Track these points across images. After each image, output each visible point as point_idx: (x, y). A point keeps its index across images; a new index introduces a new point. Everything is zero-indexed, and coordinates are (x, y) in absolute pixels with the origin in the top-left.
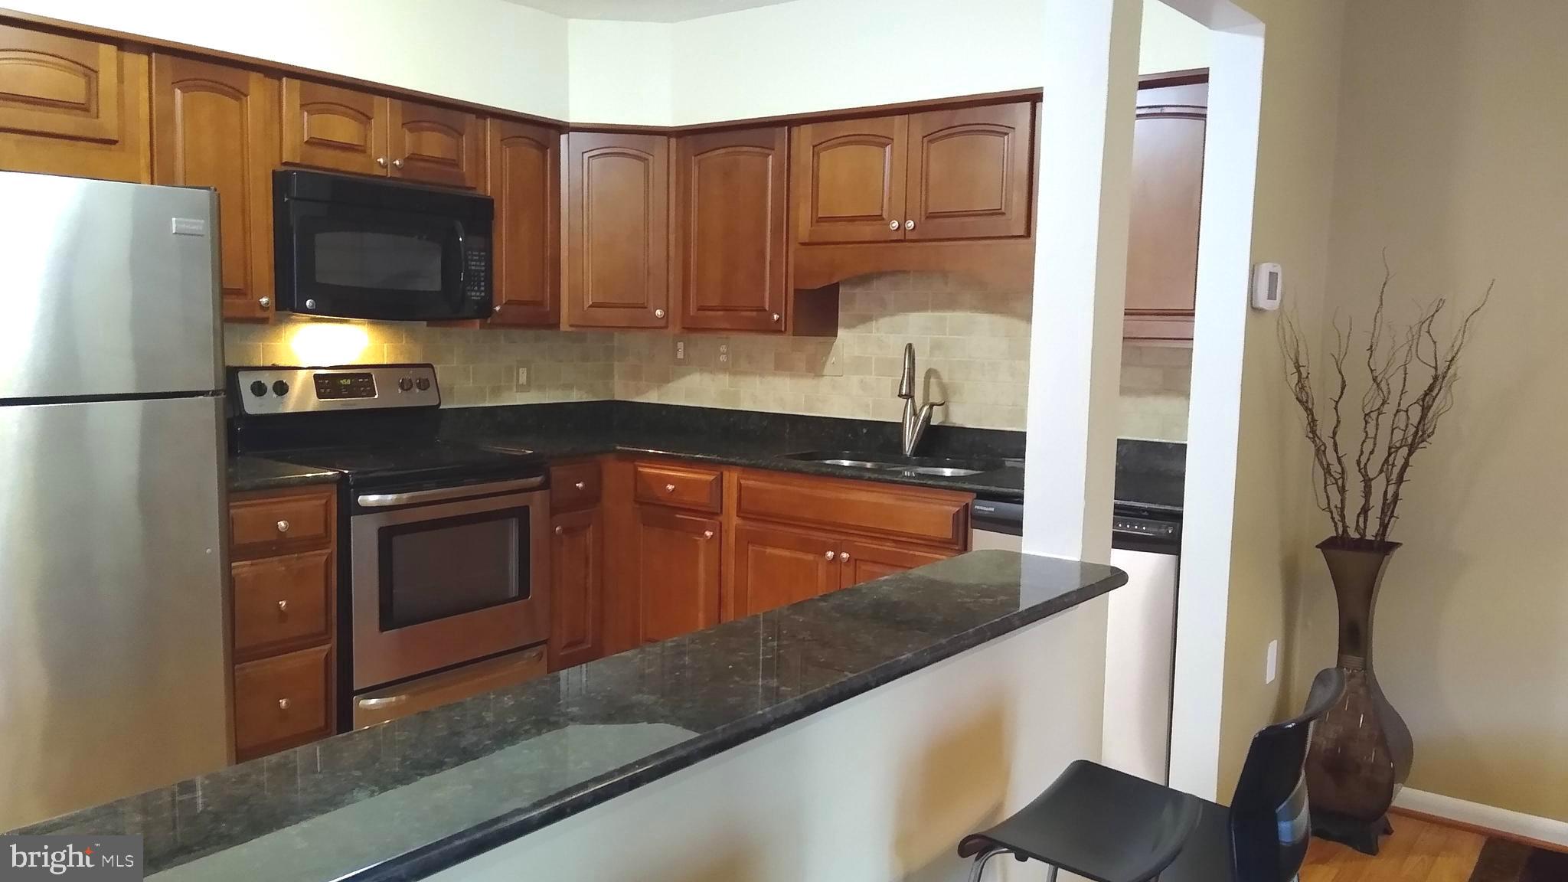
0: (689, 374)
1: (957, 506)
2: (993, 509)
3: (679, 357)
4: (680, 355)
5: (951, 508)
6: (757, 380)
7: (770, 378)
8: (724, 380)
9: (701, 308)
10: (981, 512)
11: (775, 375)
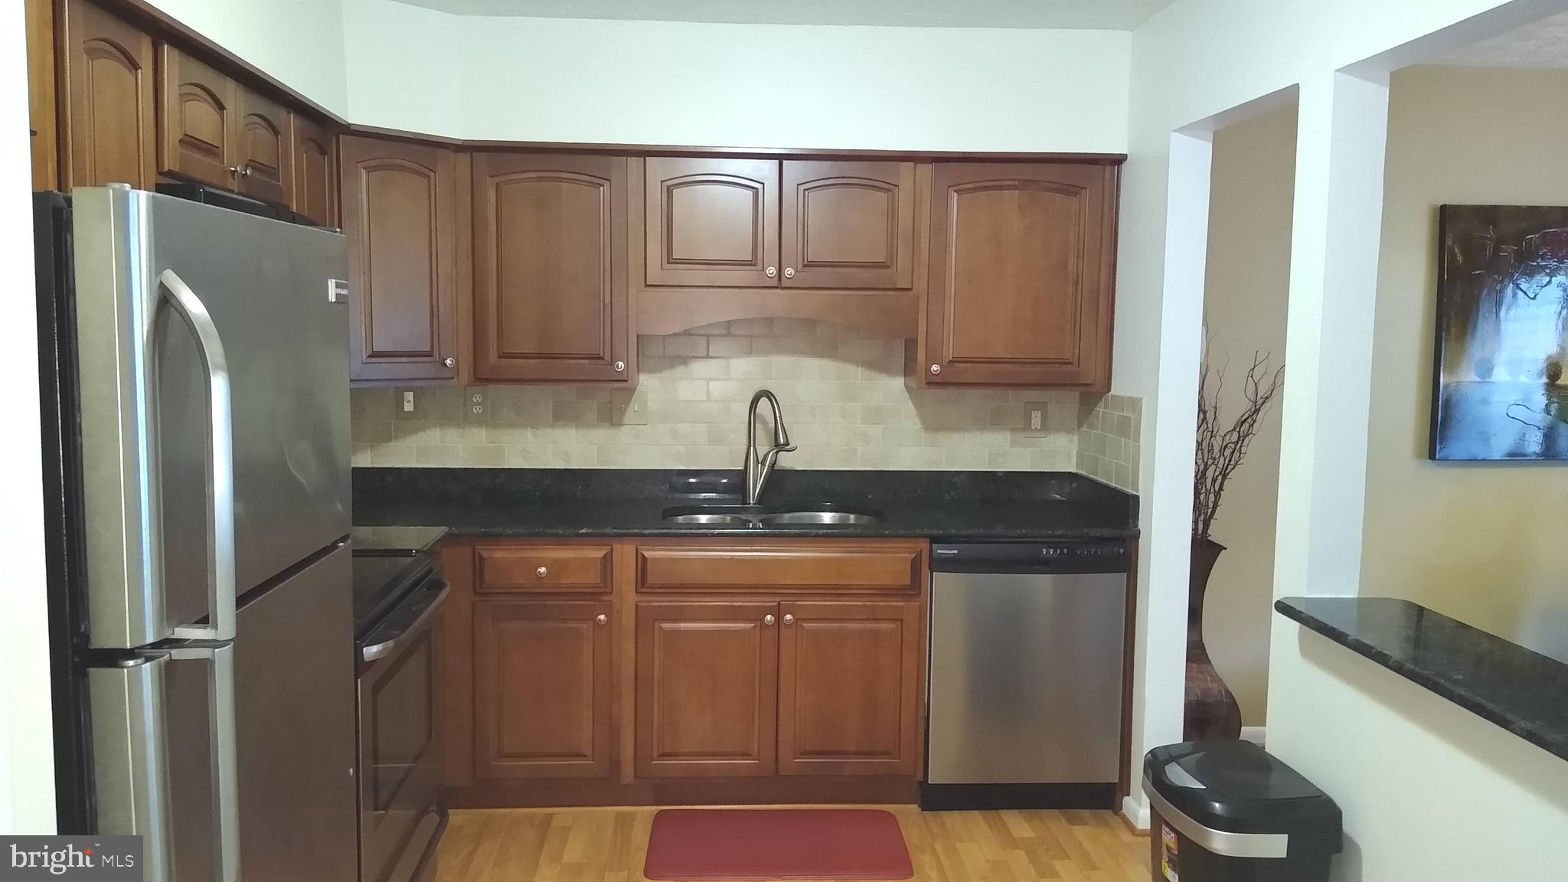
0: (424, 430)
1: (913, 553)
2: (956, 552)
3: (406, 410)
4: (409, 407)
5: (907, 555)
6: (529, 433)
7: (549, 431)
8: (480, 436)
9: (503, 356)
10: (945, 556)
11: (552, 426)
